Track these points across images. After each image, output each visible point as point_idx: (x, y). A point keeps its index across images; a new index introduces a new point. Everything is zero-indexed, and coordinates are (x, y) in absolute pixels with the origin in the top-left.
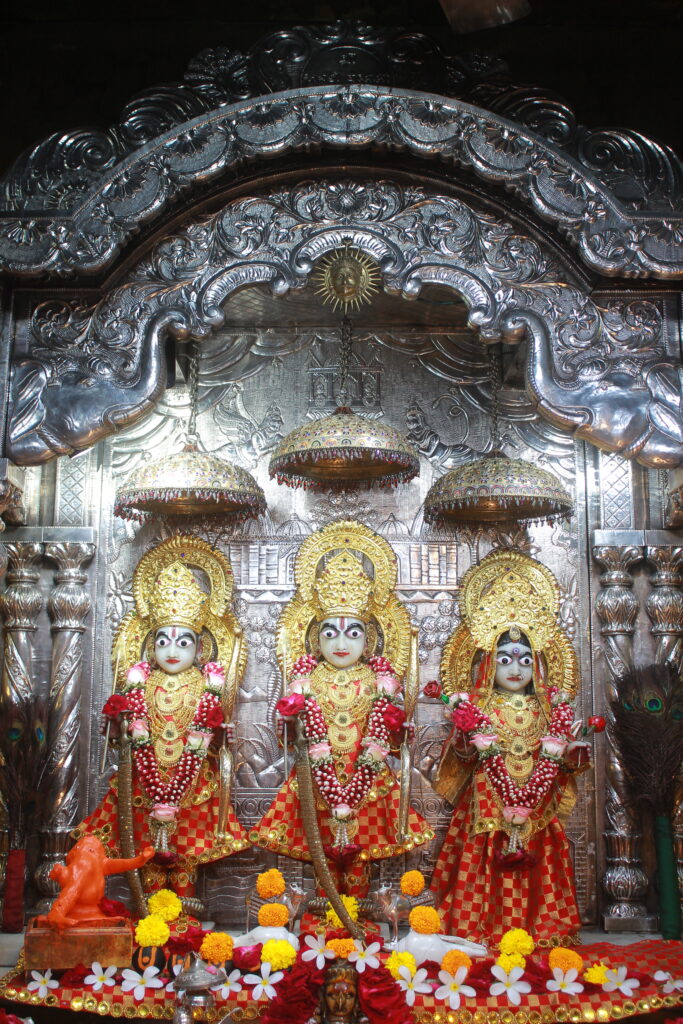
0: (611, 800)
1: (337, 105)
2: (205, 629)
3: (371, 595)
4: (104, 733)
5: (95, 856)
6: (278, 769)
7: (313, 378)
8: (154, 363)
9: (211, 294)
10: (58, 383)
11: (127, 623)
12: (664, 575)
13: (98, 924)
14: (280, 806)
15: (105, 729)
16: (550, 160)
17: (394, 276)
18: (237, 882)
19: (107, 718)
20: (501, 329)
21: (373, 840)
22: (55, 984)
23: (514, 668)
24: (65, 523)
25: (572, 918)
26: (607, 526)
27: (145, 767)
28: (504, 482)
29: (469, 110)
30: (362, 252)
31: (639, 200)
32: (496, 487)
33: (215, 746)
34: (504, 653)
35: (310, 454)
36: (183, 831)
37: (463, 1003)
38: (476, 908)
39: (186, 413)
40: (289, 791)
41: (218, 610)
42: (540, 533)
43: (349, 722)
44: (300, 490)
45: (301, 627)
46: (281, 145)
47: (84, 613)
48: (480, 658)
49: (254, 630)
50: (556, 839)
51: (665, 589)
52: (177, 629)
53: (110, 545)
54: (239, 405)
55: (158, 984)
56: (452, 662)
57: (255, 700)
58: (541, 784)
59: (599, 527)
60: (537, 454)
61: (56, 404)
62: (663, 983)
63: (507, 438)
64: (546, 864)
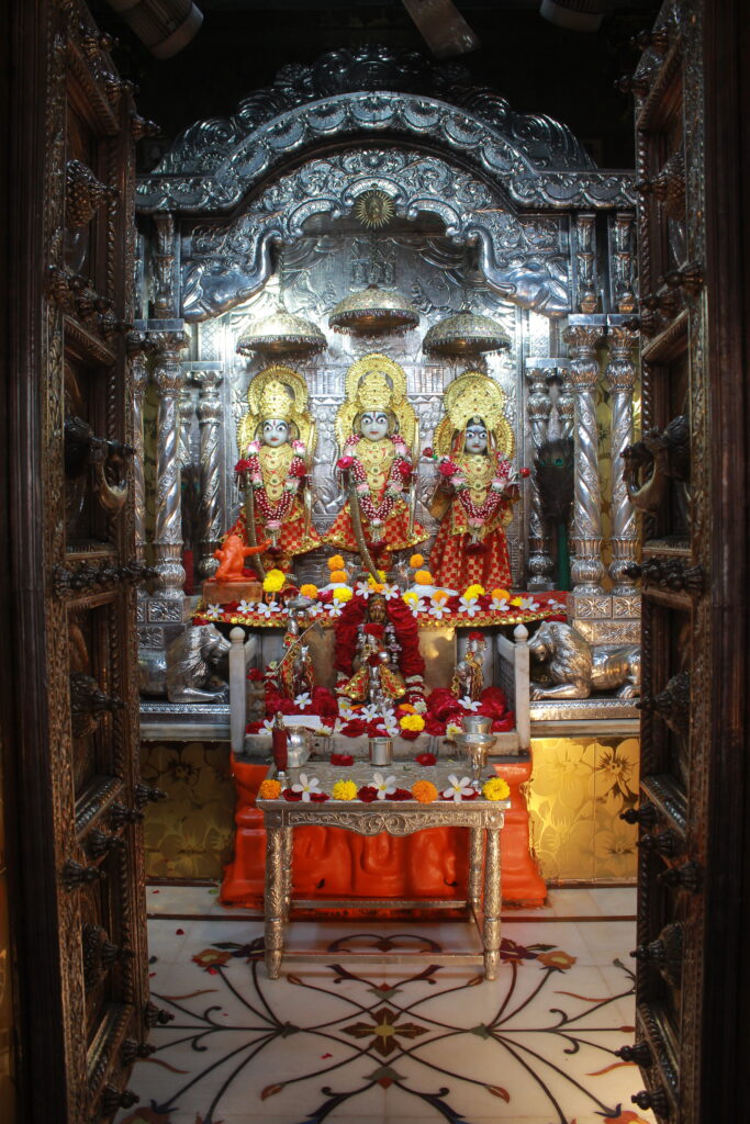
0: (533, 518)
1: (367, 105)
2: (292, 421)
3: (391, 398)
4: (236, 482)
5: (238, 545)
6: (338, 503)
7: (353, 265)
8: (264, 261)
9: (295, 220)
10: (209, 274)
11: (245, 419)
13: (242, 581)
14: (340, 522)
16: (492, 137)
17: (402, 206)
18: (316, 569)
19: (237, 474)
20: (465, 237)
21: (394, 539)
22: (222, 611)
23: (476, 440)
24: (205, 359)
25: (507, 580)
26: (534, 356)
27: (261, 500)
28: (469, 328)
29: (445, 107)
30: (383, 192)
31: (547, 159)
32: (465, 331)
33: (301, 487)
34: (470, 431)
35: (353, 313)
36: (284, 537)
37: (443, 616)
38: (453, 575)
39: (277, 290)
40: (345, 513)
41: (300, 409)
42: (494, 360)
43: (379, 472)
44: (347, 335)
45: (349, 418)
46: (335, 130)
47: (219, 414)
48: (457, 435)
49: (321, 422)
50: (500, 538)
51: (568, 394)
52: (276, 421)
53: (232, 372)
55: (277, 609)
56: (440, 438)
57: (323, 463)
58: (490, 505)
59: (529, 356)
60: (492, 312)
61: (208, 287)
62: (551, 605)
63: (474, 302)
64: (493, 551)
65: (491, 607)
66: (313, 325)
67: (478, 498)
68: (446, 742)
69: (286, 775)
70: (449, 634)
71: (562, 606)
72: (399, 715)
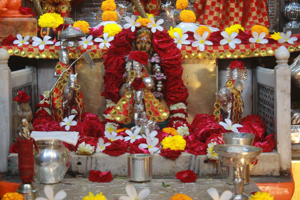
18: (92, 16)
37: (206, 48)
55: (51, 43)
65: (251, 40)
68: (207, 161)
69: (33, 188)
70: (211, 66)
72: (161, 136)
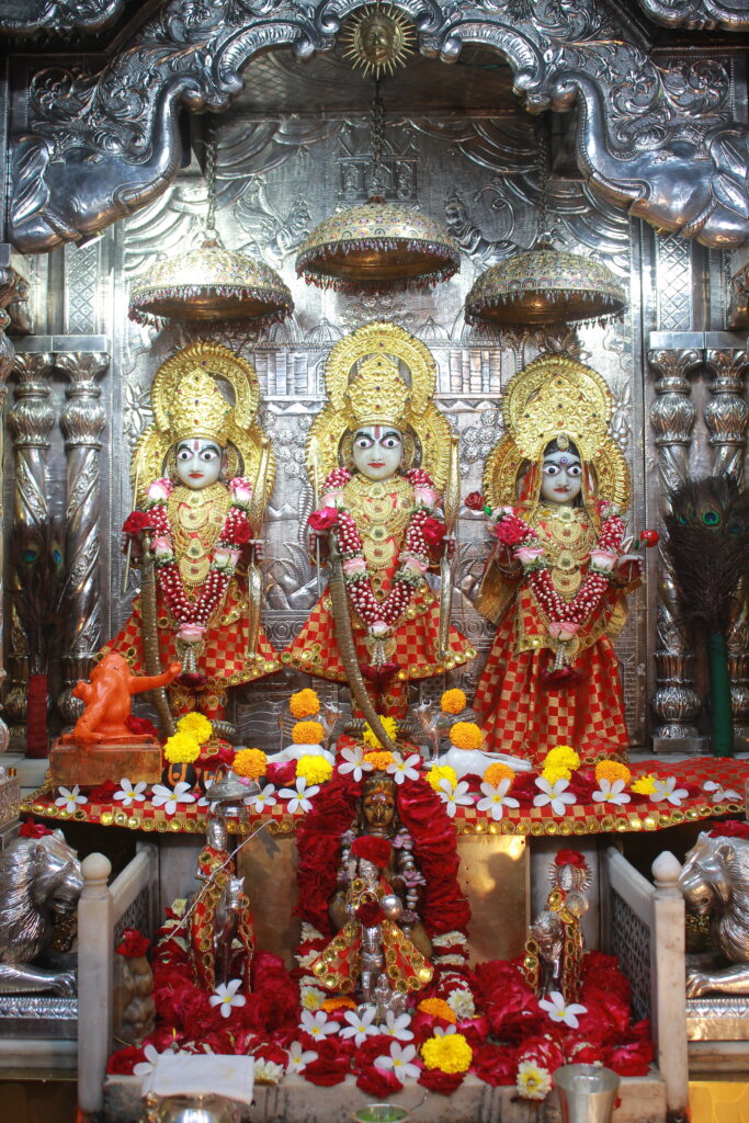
0: (663, 619)
2: (229, 443)
3: (408, 402)
4: (125, 551)
5: (120, 673)
6: (311, 590)
7: (342, 168)
8: (167, 136)
9: (227, 58)
10: (62, 160)
11: (146, 438)
12: (725, 381)
13: (126, 741)
14: (314, 626)
15: (126, 547)
17: (431, 35)
19: (128, 538)
20: (551, 94)
21: (412, 659)
22: (83, 800)
23: (562, 478)
24: (76, 331)
25: (620, 737)
26: (664, 327)
27: (170, 586)
30: (395, 8)
32: (544, 279)
33: (244, 563)
34: (551, 462)
35: (340, 247)
36: (212, 653)
37: (505, 814)
38: (520, 727)
39: (204, 209)
40: (323, 610)
41: (244, 422)
42: (592, 336)
43: (385, 536)
44: (330, 291)
45: (332, 438)
47: (99, 429)
48: (526, 469)
49: (282, 444)
50: (605, 657)
51: (725, 396)
52: (200, 441)
53: (125, 355)
54: (262, 200)
55: (190, 798)
56: (495, 475)
57: (285, 518)
58: (589, 599)
59: (655, 329)
60: (588, 251)
61: (61, 184)
62: (712, 793)
63: (555, 233)
64: (593, 683)
65: (596, 796)
66: (265, 269)
67: (566, 585)
68: (517, 1099)
70: (514, 846)
71: (731, 794)
72: (422, 1031)
